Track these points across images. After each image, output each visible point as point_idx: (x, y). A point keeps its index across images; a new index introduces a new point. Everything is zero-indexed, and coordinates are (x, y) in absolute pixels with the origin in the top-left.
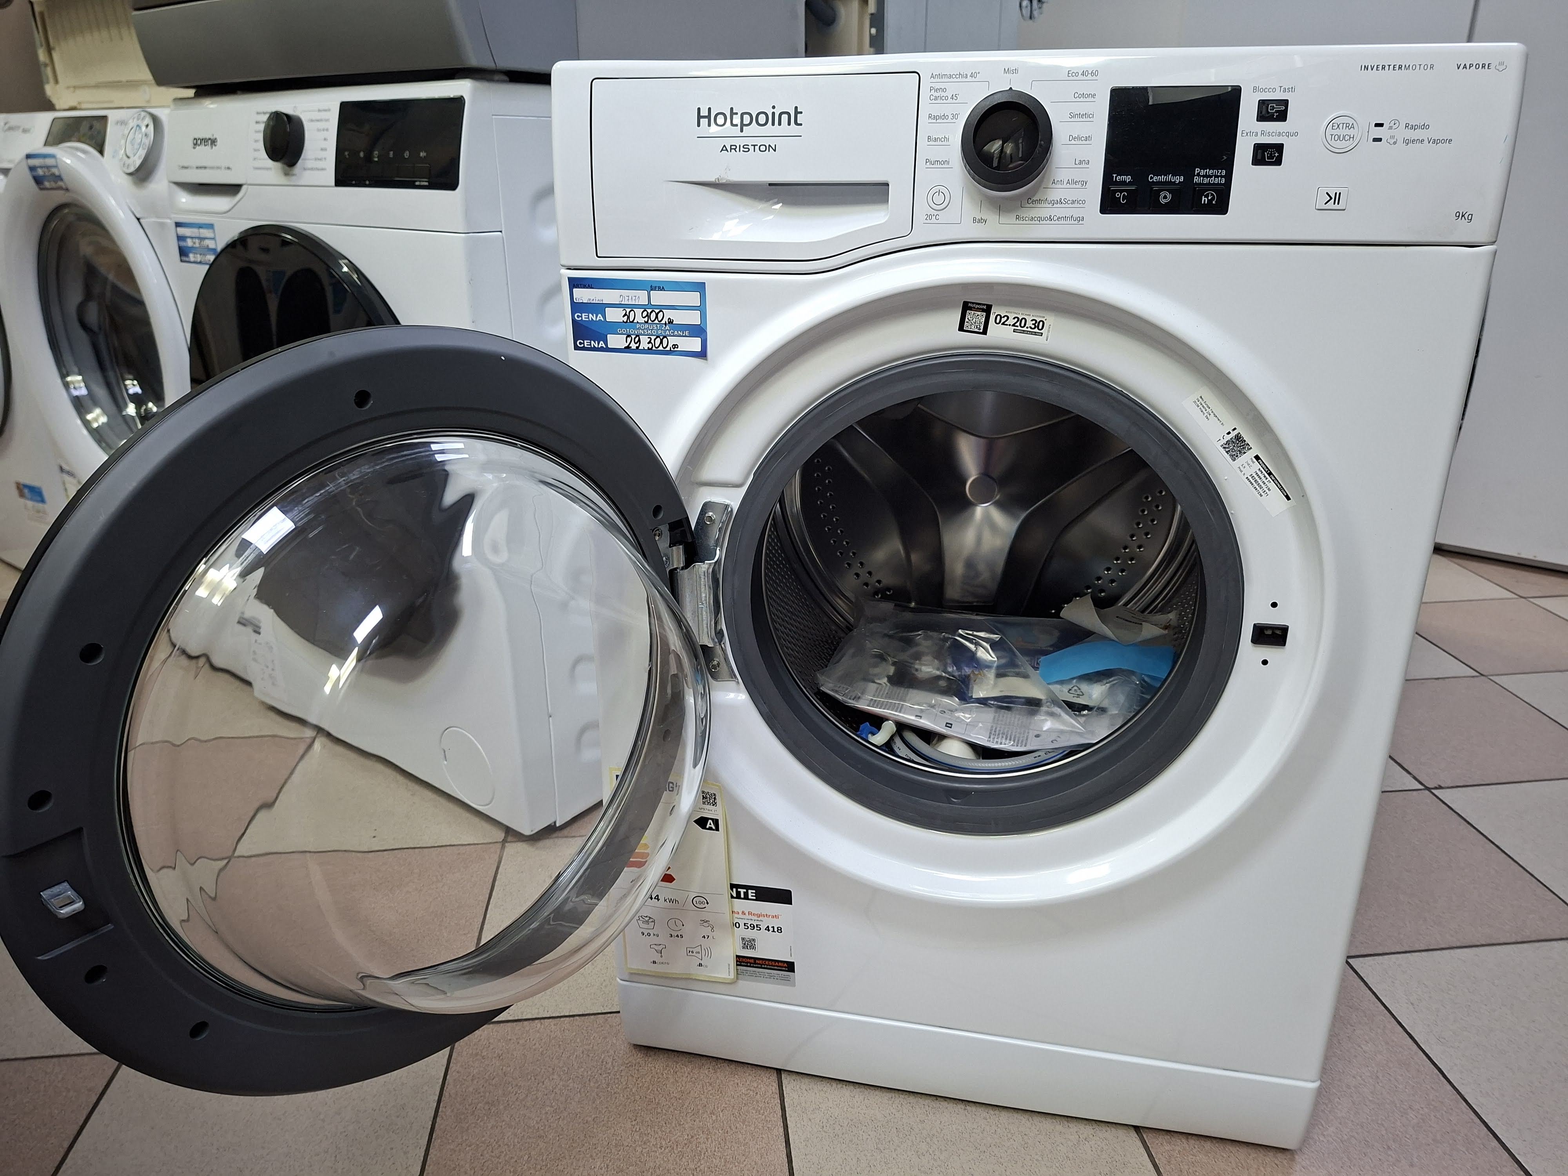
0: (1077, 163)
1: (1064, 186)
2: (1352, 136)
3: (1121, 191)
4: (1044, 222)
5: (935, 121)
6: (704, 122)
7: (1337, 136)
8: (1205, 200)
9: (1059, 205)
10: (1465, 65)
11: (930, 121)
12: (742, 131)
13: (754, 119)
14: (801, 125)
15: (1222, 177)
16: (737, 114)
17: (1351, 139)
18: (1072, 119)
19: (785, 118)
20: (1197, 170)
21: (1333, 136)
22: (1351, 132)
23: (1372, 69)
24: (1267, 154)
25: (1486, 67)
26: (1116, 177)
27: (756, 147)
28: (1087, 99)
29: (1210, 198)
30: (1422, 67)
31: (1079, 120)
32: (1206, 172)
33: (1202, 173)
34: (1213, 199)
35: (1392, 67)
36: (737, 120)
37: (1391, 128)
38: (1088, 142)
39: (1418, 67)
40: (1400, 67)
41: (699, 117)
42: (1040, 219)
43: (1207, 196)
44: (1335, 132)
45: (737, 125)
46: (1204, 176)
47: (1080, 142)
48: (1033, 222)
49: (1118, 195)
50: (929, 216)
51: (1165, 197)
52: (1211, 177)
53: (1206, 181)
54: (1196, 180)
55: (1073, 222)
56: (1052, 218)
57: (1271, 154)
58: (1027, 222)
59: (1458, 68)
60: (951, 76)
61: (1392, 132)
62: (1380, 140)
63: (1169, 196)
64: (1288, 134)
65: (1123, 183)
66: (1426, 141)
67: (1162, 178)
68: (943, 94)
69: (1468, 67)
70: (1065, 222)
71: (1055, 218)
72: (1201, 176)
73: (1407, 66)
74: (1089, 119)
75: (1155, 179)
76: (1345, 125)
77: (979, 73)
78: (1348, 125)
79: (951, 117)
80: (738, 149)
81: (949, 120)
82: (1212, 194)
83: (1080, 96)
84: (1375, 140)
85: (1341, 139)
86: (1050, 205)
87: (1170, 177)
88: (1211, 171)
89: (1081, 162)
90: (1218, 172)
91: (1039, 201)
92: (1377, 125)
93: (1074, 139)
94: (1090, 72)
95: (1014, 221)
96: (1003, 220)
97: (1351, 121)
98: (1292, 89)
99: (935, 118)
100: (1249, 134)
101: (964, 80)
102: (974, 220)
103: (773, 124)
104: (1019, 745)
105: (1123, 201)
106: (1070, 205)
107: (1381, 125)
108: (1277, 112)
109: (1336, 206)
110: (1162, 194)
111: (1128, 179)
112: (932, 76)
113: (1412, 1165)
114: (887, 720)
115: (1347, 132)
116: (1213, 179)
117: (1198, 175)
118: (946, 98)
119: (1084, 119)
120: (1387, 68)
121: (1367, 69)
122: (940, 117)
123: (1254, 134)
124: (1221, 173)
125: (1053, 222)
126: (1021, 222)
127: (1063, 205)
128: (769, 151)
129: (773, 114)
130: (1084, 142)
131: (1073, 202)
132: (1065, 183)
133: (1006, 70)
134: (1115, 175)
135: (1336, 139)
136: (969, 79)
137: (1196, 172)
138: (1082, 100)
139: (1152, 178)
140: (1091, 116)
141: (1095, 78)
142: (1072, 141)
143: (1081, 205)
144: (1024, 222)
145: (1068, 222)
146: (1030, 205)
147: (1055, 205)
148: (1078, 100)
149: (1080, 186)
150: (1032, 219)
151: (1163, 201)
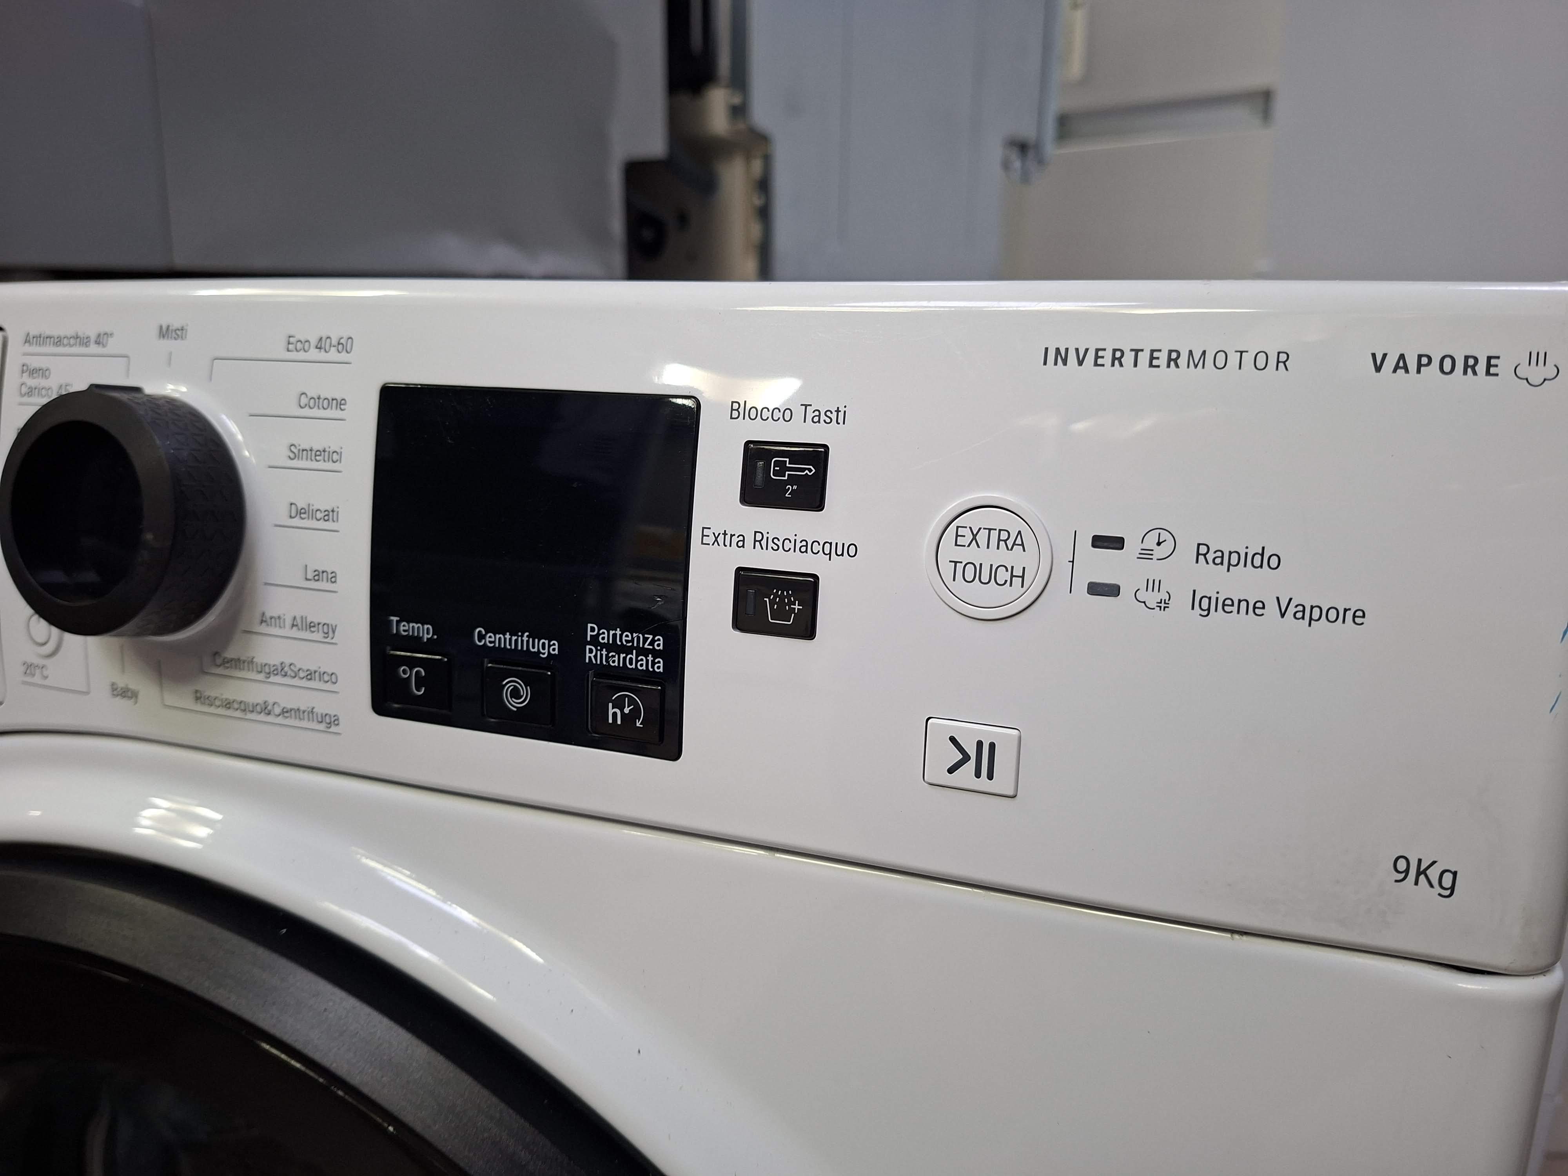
0: (310, 576)
1: (287, 631)
2: (1018, 572)
3: (412, 663)
4: (256, 716)
7: (970, 568)
8: (615, 714)
9: (280, 679)
10: (1402, 357)
15: (656, 654)
17: (1017, 581)
18: (295, 463)
20: (591, 629)
21: (960, 567)
22: (1015, 559)
23: (1080, 363)
24: (772, 603)
25: (1481, 367)
26: (398, 622)
28: (328, 413)
29: (627, 711)
30: (1248, 358)
31: (309, 464)
32: (615, 635)
33: (605, 637)
34: (635, 713)
35: (1144, 358)
37: (1146, 555)
38: (330, 525)
39: (1234, 358)
40: (1173, 359)
42: (246, 708)
43: (619, 704)
44: (965, 555)
46: (608, 648)
47: (314, 523)
48: (232, 713)
49: (403, 671)
50: (29, 668)
51: (515, 694)
52: (628, 651)
53: (616, 661)
54: (591, 654)
55: (316, 726)
56: (270, 708)
57: (782, 604)
58: (221, 711)
59: (1378, 369)
60: (58, 341)
61: (1152, 569)
62: (1113, 591)
63: (526, 692)
64: (831, 550)
65: (414, 643)
66: (1272, 609)
67: (505, 640)
68: (43, 383)
69: (1412, 365)
70: (297, 723)
71: (277, 710)
72: (603, 646)
73: (1197, 355)
74: (329, 465)
75: (491, 639)
76: (994, 535)
77: (112, 335)
78: (1004, 536)
82: (632, 702)
83: (312, 403)
84: (1095, 589)
85: (985, 579)
86: (261, 677)
87: (525, 639)
88: (627, 636)
89: (318, 575)
90: (645, 639)
91: (237, 663)
92: (1099, 542)
93: (301, 513)
94: (334, 342)
95: (189, 703)
96: (171, 699)
97: (1014, 525)
98: (838, 416)
100: (721, 539)
102: (115, 689)
105: (418, 689)
106: (305, 683)
107: (1117, 543)
108: (792, 480)
109: (983, 783)
110: (509, 684)
111: (426, 632)
112: (27, 339)
115: (1002, 556)
116: (633, 657)
117: (595, 641)
119: (321, 465)
120: (1129, 358)
121: (1065, 362)
123: (735, 539)
124: (652, 643)
125: (270, 719)
126: (206, 709)
127: (288, 681)
130: (322, 524)
131: (311, 675)
132: (288, 622)
133: (164, 329)
134: (395, 619)
135: (969, 577)
136: (93, 348)
137: (589, 633)
138: (315, 412)
139: (481, 637)
140: (335, 457)
141: (344, 357)
142: (297, 522)
143: (329, 686)
144: (212, 710)
145: (305, 724)
146: (219, 671)
147: (273, 679)
148: (306, 412)
149: (318, 636)
150: (228, 705)
151: (514, 704)
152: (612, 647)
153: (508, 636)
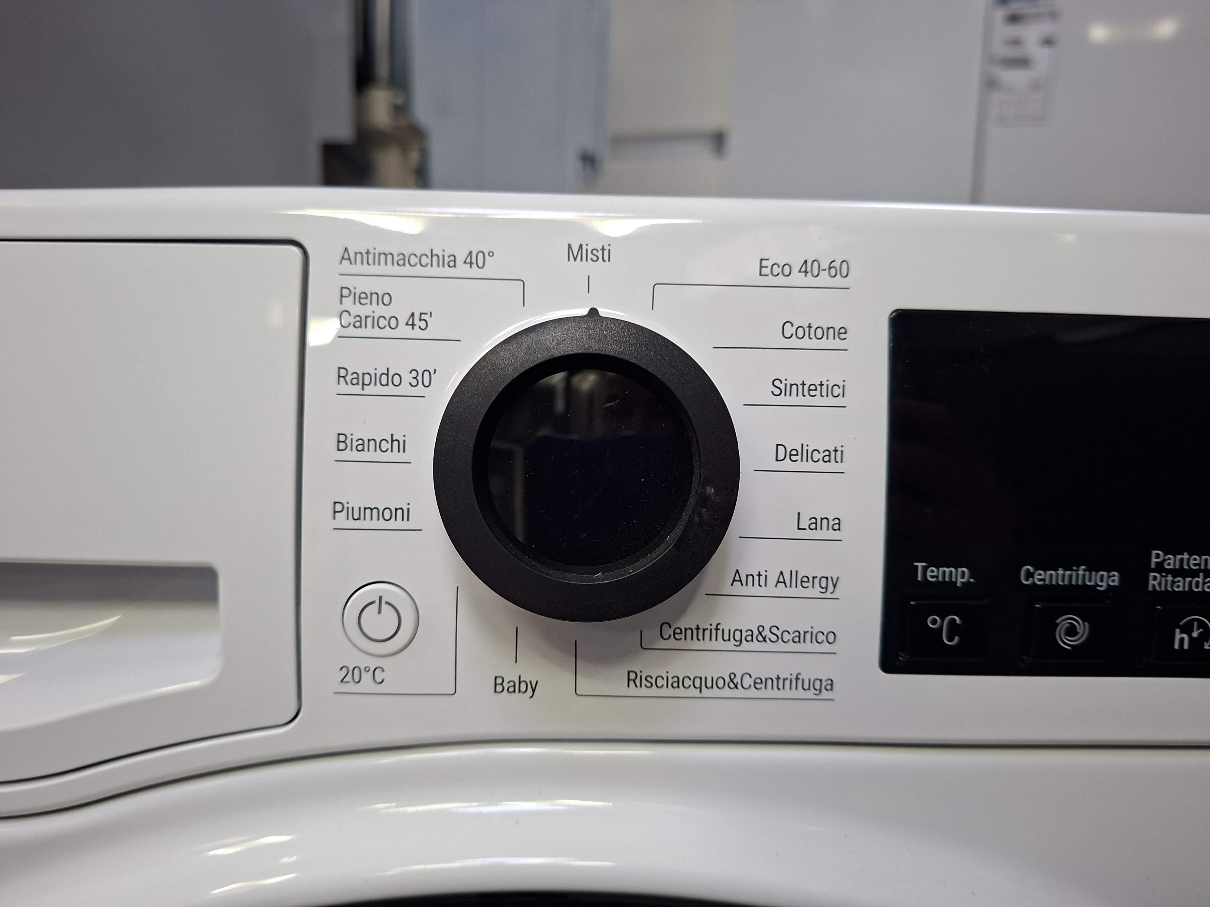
0: (804, 524)
1: (771, 590)
3: (942, 612)
4: (715, 692)
5: (357, 389)
8: (1182, 640)
9: (755, 645)
11: (344, 388)
18: (781, 400)
20: (1156, 556)
26: (925, 569)
28: (824, 343)
29: (1195, 634)
31: (800, 400)
32: (1182, 560)
33: (1171, 562)
34: (1204, 635)
38: (832, 466)
42: (700, 683)
43: (1187, 629)
46: (1175, 573)
47: (810, 466)
48: (681, 692)
49: (931, 620)
51: (1071, 631)
52: (1195, 574)
53: (1181, 585)
54: (1155, 581)
55: (801, 694)
56: (737, 680)
58: (664, 692)
60: (403, 260)
63: (1083, 629)
65: (947, 588)
67: (1059, 576)
68: (380, 310)
70: (775, 693)
71: (747, 681)
72: (1168, 571)
74: (830, 401)
75: (1041, 577)
77: (491, 254)
79: (408, 378)
81: (405, 388)
82: (1201, 625)
83: (800, 333)
86: (730, 645)
87: (1081, 572)
88: (1195, 559)
89: (816, 523)
91: (697, 632)
93: (791, 455)
94: (825, 265)
95: (621, 688)
96: (588, 683)
99: (359, 379)
101: (447, 271)
102: (498, 684)
105: (950, 639)
106: (791, 647)
110: (1064, 622)
111: (961, 576)
112: (346, 256)
116: (1200, 580)
117: (1160, 568)
118: (393, 322)
119: (818, 400)
122: (375, 379)
125: (740, 692)
126: (644, 691)
127: (768, 646)
130: (821, 466)
131: (799, 637)
132: (773, 578)
133: (575, 249)
134: (920, 565)
136: (462, 269)
137: (1154, 560)
138: (806, 343)
139: (1029, 575)
140: (836, 391)
141: (838, 281)
142: (787, 464)
143: (826, 647)
144: (654, 691)
145: (787, 693)
146: (672, 643)
147: (745, 646)
148: (794, 342)
149: (816, 591)
150: (678, 683)
151: (1066, 642)
152: (1180, 572)
153: (1061, 572)
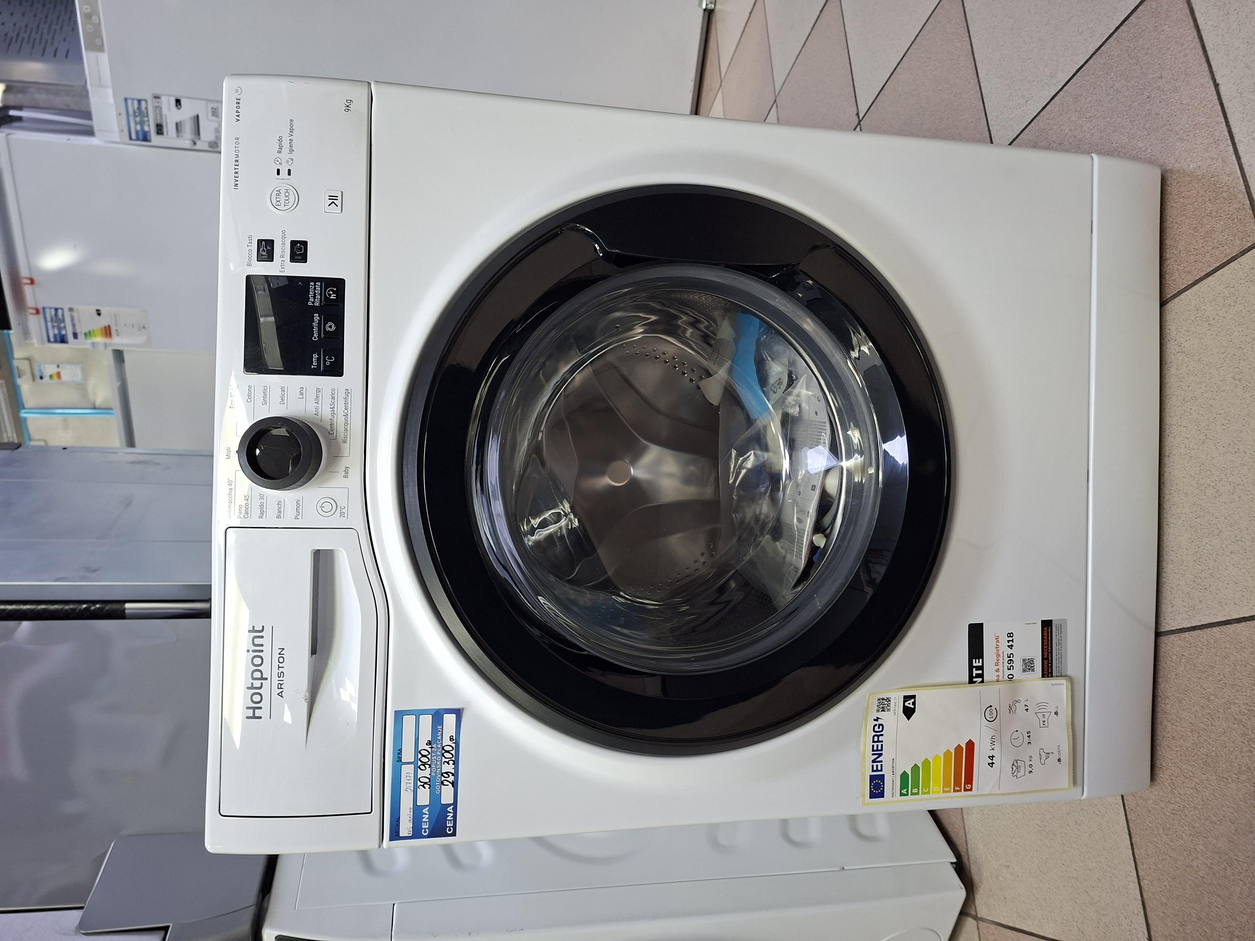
0: (302, 397)
1: (320, 406)
2: (286, 191)
3: (325, 361)
4: (349, 420)
5: (265, 513)
6: (258, 713)
7: (286, 202)
8: (333, 296)
9: (335, 410)
10: (237, 116)
11: (264, 517)
12: (266, 679)
13: (257, 668)
14: (263, 627)
15: (315, 285)
16: (252, 684)
17: (288, 191)
18: (268, 403)
19: (257, 641)
20: (310, 304)
21: (286, 204)
22: (283, 192)
23: (237, 181)
24: (298, 252)
25: (238, 101)
26: (314, 366)
27: (280, 666)
28: (253, 391)
29: (332, 293)
30: (237, 146)
31: (268, 398)
32: (311, 297)
33: (312, 299)
34: (332, 290)
35: (236, 167)
36: (257, 684)
37: (280, 164)
38: (286, 390)
39: (237, 149)
40: (237, 161)
41: (254, 717)
42: (346, 424)
43: (330, 295)
44: (283, 203)
45: (262, 683)
46: (315, 298)
47: (286, 395)
48: (349, 429)
49: (328, 364)
50: (342, 514)
51: (330, 327)
52: (315, 293)
53: (318, 297)
54: (317, 304)
55: (349, 397)
56: (345, 414)
57: (298, 249)
58: (349, 433)
59: (239, 120)
60: (231, 502)
61: (284, 163)
62: (289, 171)
63: (329, 324)
64: (284, 237)
65: (319, 360)
66: (291, 138)
67: (315, 330)
68: (244, 508)
69: (238, 114)
70: (349, 404)
71: (346, 411)
72: (314, 300)
73: (236, 156)
74: (268, 390)
75: (316, 335)
76: (277, 197)
77: (229, 479)
78: (277, 195)
79: (261, 501)
80: (281, 682)
81: (264, 501)
82: (329, 291)
83: (250, 398)
84: (289, 173)
85: (288, 198)
86: (335, 416)
87: (314, 324)
88: (311, 293)
89: (302, 394)
90: (311, 288)
91: (332, 425)
92: (278, 173)
93: (282, 400)
95: (347, 445)
96: (346, 453)
97: (275, 192)
98: (250, 238)
99: (262, 513)
100: (283, 267)
101: (233, 491)
102: (345, 477)
103: (262, 651)
104: (825, 428)
105: (333, 359)
106: (336, 400)
107: (278, 171)
108: (266, 248)
109: (339, 198)
110: (328, 329)
111: (315, 356)
112: (230, 517)
113: (1161, 77)
114: (812, 542)
115: (282, 195)
116: (317, 291)
117: (313, 303)
118: (247, 505)
119: (268, 393)
120: (236, 171)
121: (237, 184)
122: (262, 509)
123: (283, 263)
124: (312, 286)
125: (349, 414)
126: (348, 439)
127: (336, 407)
128: (283, 654)
129: (254, 651)
130: (286, 393)
131: (333, 398)
132: (317, 405)
133: (227, 457)
134: (312, 367)
135: (288, 202)
136: (233, 487)
137: (311, 304)
138: (252, 396)
139: (315, 338)
140: (265, 388)
142: (285, 401)
143: (336, 392)
144: (348, 436)
145: (349, 401)
146: (335, 432)
147: (336, 412)
148: (252, 399)
149: (320, 394)
150: (346, 430)
151: (334, 328)
152: (314, 297)
153: (314, 330)
